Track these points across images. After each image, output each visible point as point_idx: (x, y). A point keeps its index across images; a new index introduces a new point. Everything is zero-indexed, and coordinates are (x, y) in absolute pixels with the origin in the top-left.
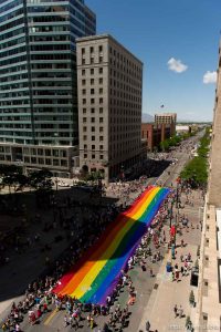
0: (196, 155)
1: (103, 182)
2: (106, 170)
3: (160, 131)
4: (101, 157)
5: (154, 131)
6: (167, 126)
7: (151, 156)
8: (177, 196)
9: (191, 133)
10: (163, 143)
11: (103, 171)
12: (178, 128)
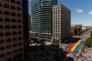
0: (89, 37)
1: (59, 44)
2: (60, 40)
3: (77, 29)
4: (59, 37)
5: (75, 29)
6: (79, 28)
7: (74, 37)
8: (83, 49)
9: (87, 30)
10: (78, 33)
11: (59, 40)
12: (82, 28)
